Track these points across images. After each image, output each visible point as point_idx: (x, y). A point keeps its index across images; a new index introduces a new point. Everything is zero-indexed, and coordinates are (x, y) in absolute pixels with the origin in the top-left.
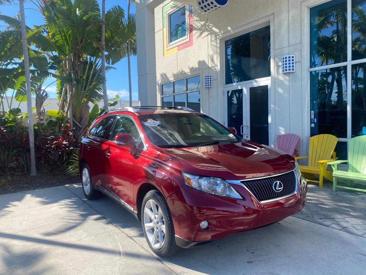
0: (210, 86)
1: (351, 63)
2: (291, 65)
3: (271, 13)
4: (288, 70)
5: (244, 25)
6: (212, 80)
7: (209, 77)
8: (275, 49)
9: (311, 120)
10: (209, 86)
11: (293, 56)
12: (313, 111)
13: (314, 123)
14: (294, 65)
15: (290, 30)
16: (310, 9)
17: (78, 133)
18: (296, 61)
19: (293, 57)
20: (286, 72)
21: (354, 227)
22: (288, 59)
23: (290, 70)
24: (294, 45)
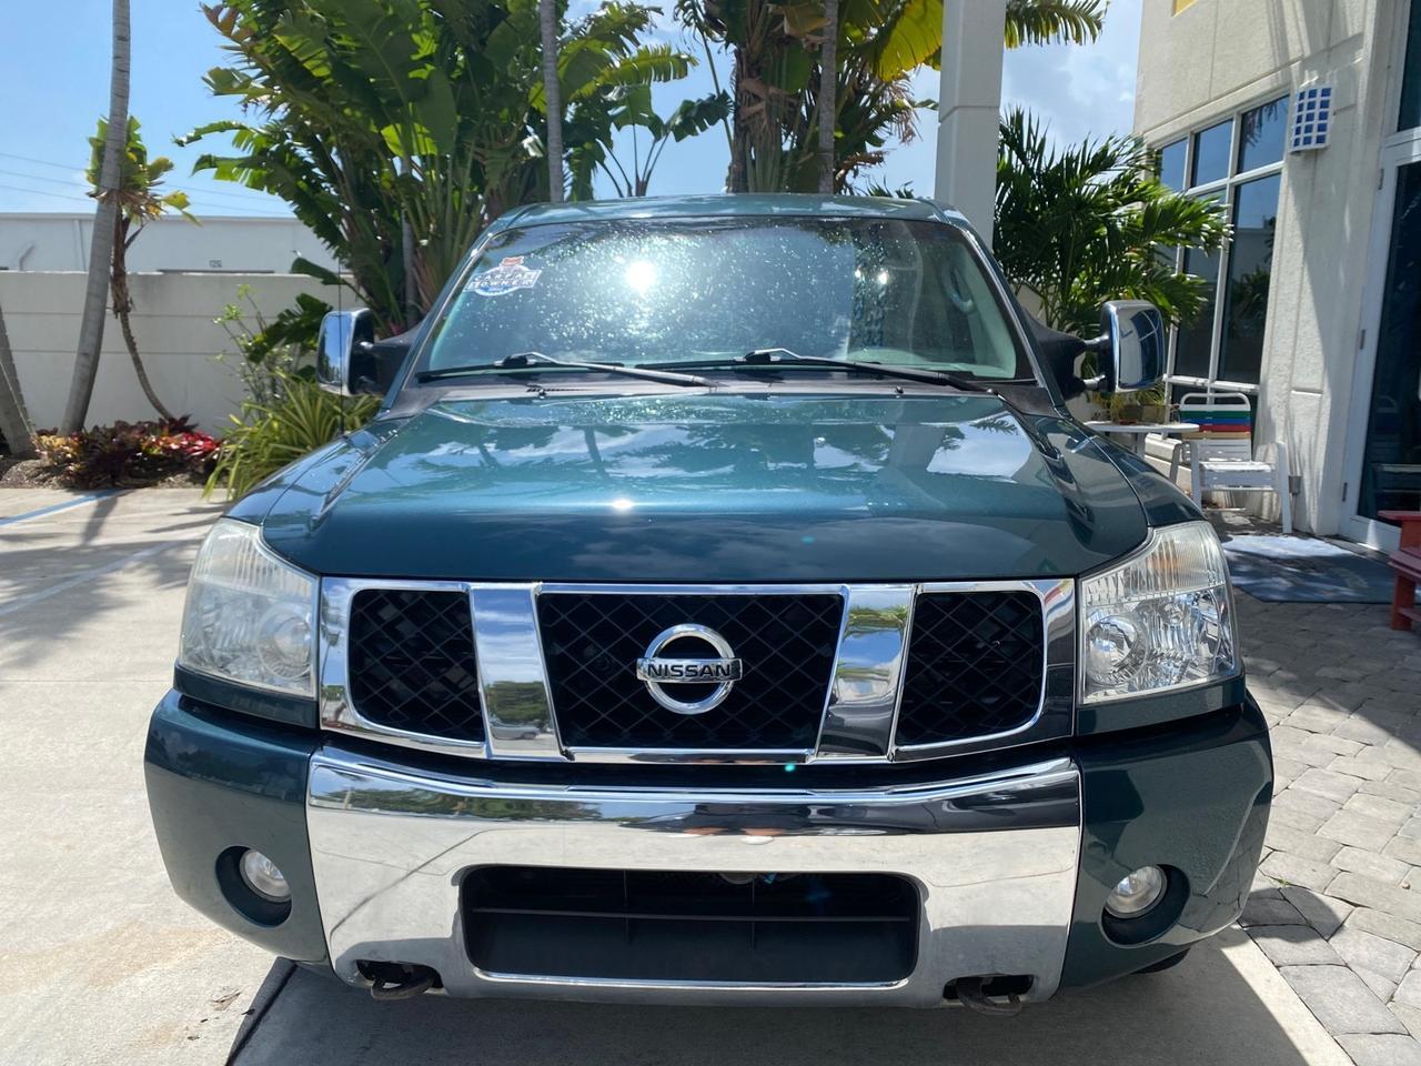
0: (1319, 146)
6: (1333, 114)
7: (1319, 99)
10: (1314, 145)
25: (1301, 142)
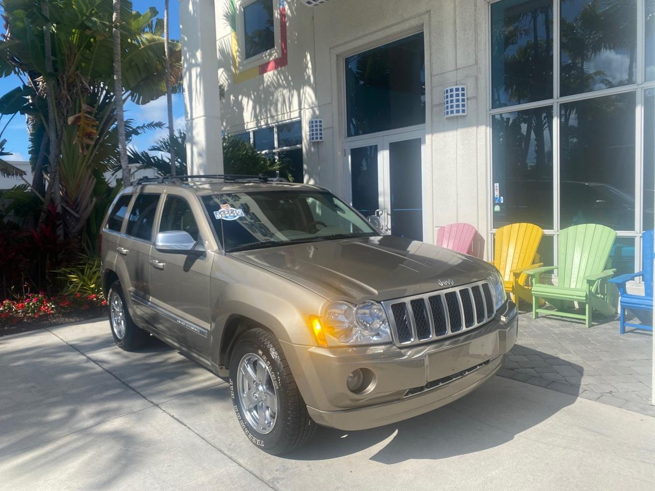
0: (321, 140)
1: (558, 100)
2: (461, 103)
3: (425, 10)
4: (455, 112)
5: (378, 31)
6: (324, 129)
7: (318, 124)
8: (434, 74)
9: (494, 199)
10: (319, 140)
11: (463, 86)
12: (498, 184)
13: (499, 204)
14: (465, 103)
15: (458, 41)
16: (492, 5)
17: (74, 228)
18: (468, 97)
19: (463, 89)
20: (452, 115)
21: (566, 381)
22: (454, 93)
23: (458, 111)
24: (464, 67)
25: (315, 138)
